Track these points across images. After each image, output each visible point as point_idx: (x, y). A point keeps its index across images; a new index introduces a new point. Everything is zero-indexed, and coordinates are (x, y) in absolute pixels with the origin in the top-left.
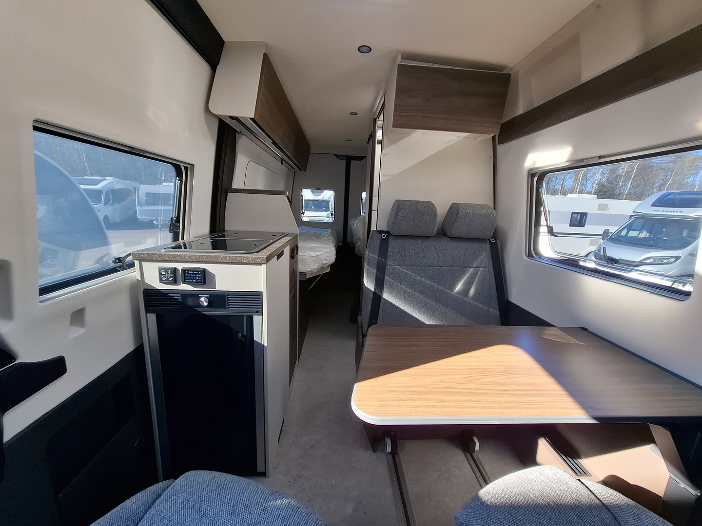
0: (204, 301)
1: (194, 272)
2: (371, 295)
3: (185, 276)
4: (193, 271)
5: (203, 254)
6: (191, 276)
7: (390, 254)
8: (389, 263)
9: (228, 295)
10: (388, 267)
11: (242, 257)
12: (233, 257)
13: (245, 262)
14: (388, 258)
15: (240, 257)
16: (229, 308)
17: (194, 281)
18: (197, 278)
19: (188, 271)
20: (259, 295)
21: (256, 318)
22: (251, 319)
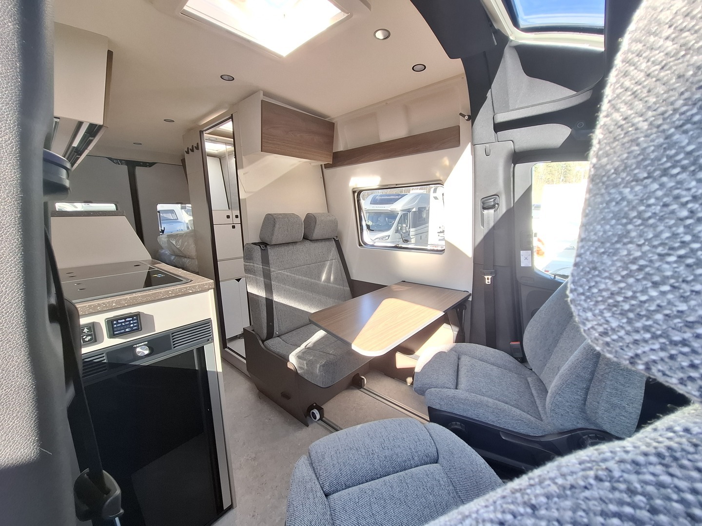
0: (142, 350)
1: (127, 319)
2: (264, 302)
3: (113, 328)
4: (125, 318)
5: (134, 295)
6: (122, 326)
7: (271, 261)
8: (272, 269)
9: (172, 334)
10: (272, 273)
11: (187, 287)
12: (177, 289)
13: (191, 291)
14: (271, 266)
15: (185, 288)
16: (174, 347)
17: (127, 330)
18: (132, 325)
19: (117, 320)
20: (208, 322)
21: (207, 348)
22: (201, 351)
